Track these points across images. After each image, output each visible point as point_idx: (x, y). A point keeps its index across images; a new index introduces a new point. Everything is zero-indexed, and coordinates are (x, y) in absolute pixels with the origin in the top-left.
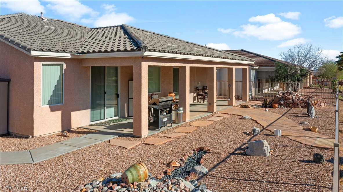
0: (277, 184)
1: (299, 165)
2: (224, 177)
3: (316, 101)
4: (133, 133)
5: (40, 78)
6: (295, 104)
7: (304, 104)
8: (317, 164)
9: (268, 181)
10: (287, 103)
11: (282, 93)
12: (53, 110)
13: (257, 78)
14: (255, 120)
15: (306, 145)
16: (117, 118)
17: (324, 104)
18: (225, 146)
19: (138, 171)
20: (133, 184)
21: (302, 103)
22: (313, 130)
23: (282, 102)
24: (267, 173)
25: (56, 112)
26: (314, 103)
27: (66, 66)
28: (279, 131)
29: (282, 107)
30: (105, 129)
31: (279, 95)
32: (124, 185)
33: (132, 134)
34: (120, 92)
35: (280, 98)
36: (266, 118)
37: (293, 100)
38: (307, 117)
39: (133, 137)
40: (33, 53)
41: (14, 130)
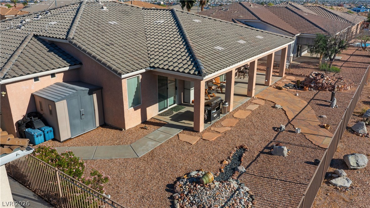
0: (285, 182)
1: (304, 166)
2: (255, 174)
3: (342, 86)
4: (193, 126)
5: (126, 90)
6: (324, 87)
7: (332, 88)
8: (315, 166)
9: (281, 179)
10: (317, 86)
11: (315, 73)
12: (135, 109)
13: (297, 44)
14: (284, 111)
15: (315, 145)
16: (176, 105)
17: (350, 87)
18: (258, 144)
19: (209, 178)
20: (206, 184)
21: (330, 87)
22: (326, 127)
23: (313, 85)
24: (281, 172)
25: (137, 110)
26: (341, 87)
27: (142, 77)
28: (299, 130)
29: (312, 89)
30: (171, 120)
31: (312, 75)
32: (202, 185)
33: (192, 128)
34: (178, 86)
35: (312, 79)
36: (294, 107)
37: (322, 84)
38: (329, 106)
39: (193, 131)
40: (123, 76)
41: (109, 122)
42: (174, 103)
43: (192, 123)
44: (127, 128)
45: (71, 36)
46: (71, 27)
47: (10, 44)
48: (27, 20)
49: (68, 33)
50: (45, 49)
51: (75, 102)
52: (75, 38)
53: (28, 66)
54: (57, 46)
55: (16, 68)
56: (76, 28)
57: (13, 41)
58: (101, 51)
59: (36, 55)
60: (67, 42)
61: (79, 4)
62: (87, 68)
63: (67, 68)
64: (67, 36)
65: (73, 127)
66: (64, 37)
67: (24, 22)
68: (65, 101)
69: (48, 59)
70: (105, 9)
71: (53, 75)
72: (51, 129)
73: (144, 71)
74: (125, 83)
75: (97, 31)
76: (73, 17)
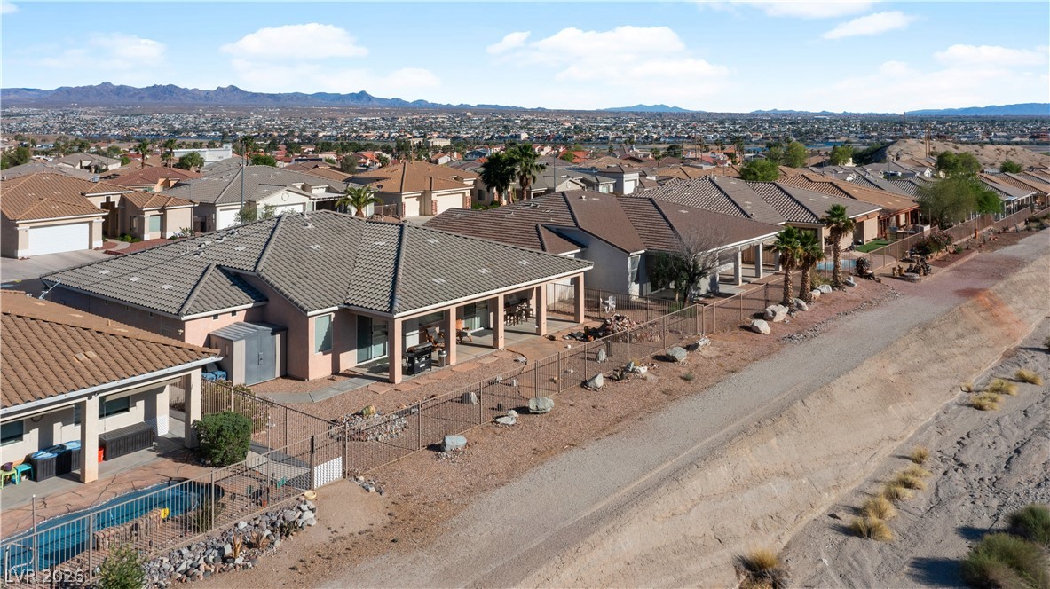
3: (643, 334)
5: (314, 330)
12: (325, 354)
14: (526, 364)
17: (661, 336)
19: (370, 410)
20: (365, 415)
25: (327, 356)
26: (641, 336)
27: (334, 315)
30: (366, 372)
32: (361, 416)
33: (387, 379)
38: (594, 360)
39: (389, 382)
40: (309, 314)
41: (291, 372)
42: (384, 354)
43: (388, 374)
44: (311, 377)
45: (259, 268)
46: (261, 255)
47: (188, 276)
48: (207, 243)
49: (257, 263)
50: (227, 282)
51: (254, 342)
52: (265, 270)
53: (209, 302)
54: (241, 279)
55: (197, 304)
56: (267, 256)
57: (192, 272)
58: (291, 285)
59: (218, 289)
60: (255, 274)
61: (276, 220)
62: (274, 305)
63: (251, 305)
64: (255, 268)
65: (248, 373)
66: (252, 269)
67: (203, 246)
68: (244, 341)
69: (231, 294)
70: (309, 227)
71: (234, 313)
72: (224, 373)
73: (336, 308)
74: (312, 322)
75: (292, 260)
76: (266, 240)
